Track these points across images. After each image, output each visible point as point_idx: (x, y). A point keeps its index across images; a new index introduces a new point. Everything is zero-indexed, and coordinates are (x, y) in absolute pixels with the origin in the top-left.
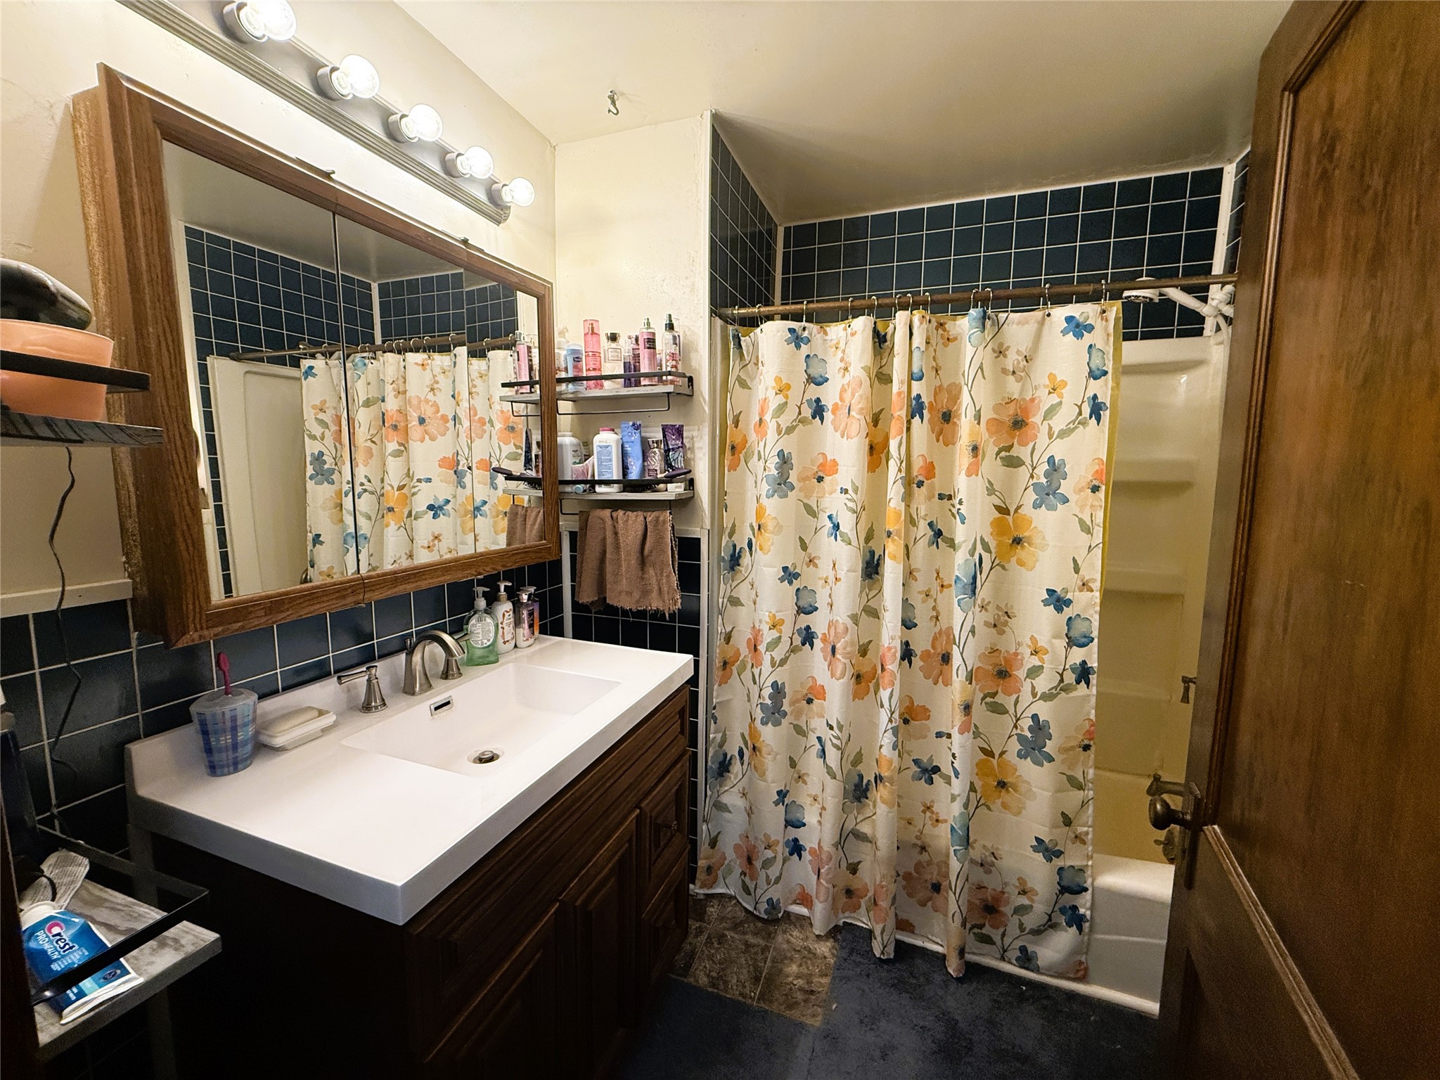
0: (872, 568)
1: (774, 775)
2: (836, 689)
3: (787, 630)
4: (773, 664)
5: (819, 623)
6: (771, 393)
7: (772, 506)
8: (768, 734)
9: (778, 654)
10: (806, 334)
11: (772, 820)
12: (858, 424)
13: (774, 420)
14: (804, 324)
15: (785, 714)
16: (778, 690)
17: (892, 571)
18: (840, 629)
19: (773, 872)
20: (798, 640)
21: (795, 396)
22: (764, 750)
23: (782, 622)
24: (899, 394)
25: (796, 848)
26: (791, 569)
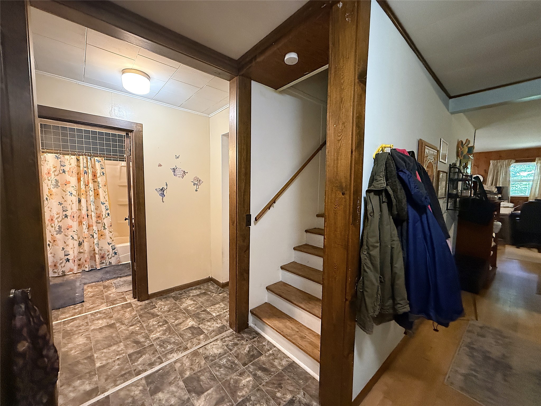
0: (80, 201)
1: (61, 244)
2: (75, 225)
3: (61, 215)
4: (58, 222)
5: (69, 213)
6: (52, 168)
7: (54, 190)
8: (58, 237)
9: (59, 220)
10: (59, 157)
11: (61, 254)
12: (75, 174)
13: (53, 173)
14: (59, 155)
15: (62, 232)
16: (60, 227)
17: (83, 201)
18: (75, 212)
19: (63, 265)
20: (64, 217)
21: (58, 169)
22: (57, 240)
23: (60, 213)
24: (82, 170)
25: (68, 260)
26: (61, 202)
